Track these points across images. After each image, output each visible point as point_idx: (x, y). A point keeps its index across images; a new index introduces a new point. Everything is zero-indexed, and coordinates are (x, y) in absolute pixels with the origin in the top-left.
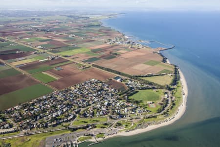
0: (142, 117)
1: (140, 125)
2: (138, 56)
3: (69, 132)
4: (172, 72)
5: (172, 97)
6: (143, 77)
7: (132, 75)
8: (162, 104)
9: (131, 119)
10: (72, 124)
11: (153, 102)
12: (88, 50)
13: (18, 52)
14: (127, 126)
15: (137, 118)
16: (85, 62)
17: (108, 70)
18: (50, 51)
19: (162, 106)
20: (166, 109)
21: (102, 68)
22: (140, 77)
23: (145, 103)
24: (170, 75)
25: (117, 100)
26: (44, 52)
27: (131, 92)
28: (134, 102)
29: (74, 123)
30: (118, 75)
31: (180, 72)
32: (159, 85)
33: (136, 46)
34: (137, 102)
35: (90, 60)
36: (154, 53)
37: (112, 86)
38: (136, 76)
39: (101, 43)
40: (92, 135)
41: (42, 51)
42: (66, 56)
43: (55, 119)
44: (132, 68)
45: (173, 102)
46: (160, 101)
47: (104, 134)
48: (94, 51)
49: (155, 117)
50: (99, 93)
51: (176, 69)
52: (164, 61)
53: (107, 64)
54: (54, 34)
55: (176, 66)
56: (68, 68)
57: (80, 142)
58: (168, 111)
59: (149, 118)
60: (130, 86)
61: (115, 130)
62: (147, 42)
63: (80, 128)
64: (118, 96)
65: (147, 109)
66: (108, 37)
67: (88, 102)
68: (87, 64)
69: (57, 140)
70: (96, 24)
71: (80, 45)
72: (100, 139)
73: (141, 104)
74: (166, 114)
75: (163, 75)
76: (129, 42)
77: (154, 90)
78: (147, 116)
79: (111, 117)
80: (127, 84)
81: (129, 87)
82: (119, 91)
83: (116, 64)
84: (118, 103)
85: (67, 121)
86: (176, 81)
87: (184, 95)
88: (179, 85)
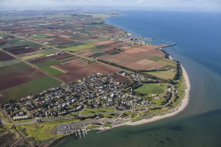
0: (147, 109)
1: (145, 116)
2: (141, 52)
3: (78, 120)
4: (175, 67)
5: (175, 91)
6: (146, 71)
7: (136, 69)
8: (166, 97)
9: (137, 110)
10: (81, 114)
11: (157, 95)
12: (92, 46)
13: (27, 48)
14: (133, 116)
16: (90, 57)
17: (113, 64)
18: (57, 47)
19: (166, 98)
20: (170, 101)
21: (107, 63)
22: (144, 71)
23: (149, 96)
24: (173, 70)
25: (123, 92)
26: (51, 48)
27: (136, 85)
28: (140, 95)
29: (82, 113)
30: (122, 70)
31: (182, 68)
32: (163, 80)
33: (139, 43)
34: (142, 95)
35: (95, 56)
36: (156, 49)
37: (117, 79)
38: (141, 71)
39: (106, 40)
40: (100, 124)
41: (49, 47)
42: (71, 52)
43: (65, 108)
44: (136, 63)
45: (176, 95)
46: (164, 94)
47: (112, 123)
48: (99, 47)
49: (160, 108)
50: (105, 86)
51: (178, 65)
52: (167, 57)
53: (111, 59)
54: (60, 31)
55: (178, 62)
56: (74, 62)
57: (89, 130)
58: (172, 103)
59: (154, 109)
60: (135, 79)
61: (122, 120)
62: (150, 39)
63: (88, 118)
64: (123, 89)
65: (152, 101)
66: (112, 34)
67: (95, 94)
68: (92, 59)
69: (67, 127)
70: (99, 22)
71: (84, 42)
72: (108, 128)
73: (146, 96)
74: (170, 106)
75: (166, 70)
76: (132, 39)
77: (158, 84)
78: (152, 107)
79: (117, 108)
80: (131, 78)
81: (133, 80)
82: (124, 84)
83: (120, 59)
84: (124, 96)
85: (76, 111)
86: (178, 76)
87: (186, 88)
88: (182, 79)
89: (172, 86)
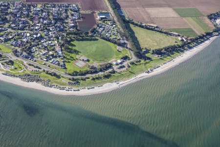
4: (193, 36)
5: (122, 67)
8: (93, 68)
9: (30, 65)
11: (88, 61)
14: (15, 69)
15: (37, 67)
19: (90, 70)
20: (88, 76)
22: (133, 23)
23: (78, 56)
24: (181, 39)
37: (81, 20)
45: (113, 72)
49: (58, 77)
51: (209, 34)
58: (85, 79)
59: (50, 74)
60: (100, 29)
67: (27, 26)
73: (73, 55)
74: (76, 81)
77: (118, 48)
79: (15, 52)
84: (50, 42)
87: (148, 72)
88: (168, 57)
89: (134, 59)
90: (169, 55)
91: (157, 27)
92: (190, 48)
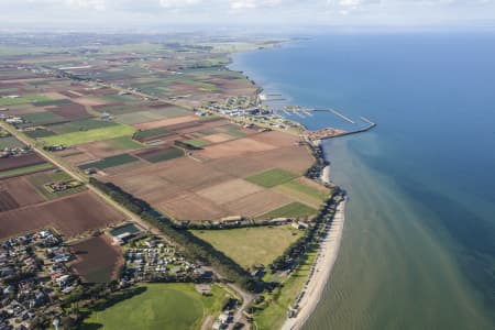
6: (205, 228)
16: (84, 167)
18: (27, 133)
22: (195, 227)
24: (297, 225)
26: (10, 135)
30: (134, 218)
33: (266, 124)
36: (301, 143)
37: (79, 259)
42: (52, 149)
51: (331, 202)
52: (313, 173)
55: (337, 193)
60: (137, 263)
68: (81, 177)
70: (215, 62)
76: (256, 112)
82: (81, 283)
83: (163, 178)
87: (294, 315)
88: (304, 267)
89: (248, 299)
90: (303, 263)
91: (243, 219)
92: (324, 235)
